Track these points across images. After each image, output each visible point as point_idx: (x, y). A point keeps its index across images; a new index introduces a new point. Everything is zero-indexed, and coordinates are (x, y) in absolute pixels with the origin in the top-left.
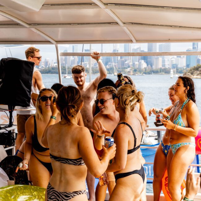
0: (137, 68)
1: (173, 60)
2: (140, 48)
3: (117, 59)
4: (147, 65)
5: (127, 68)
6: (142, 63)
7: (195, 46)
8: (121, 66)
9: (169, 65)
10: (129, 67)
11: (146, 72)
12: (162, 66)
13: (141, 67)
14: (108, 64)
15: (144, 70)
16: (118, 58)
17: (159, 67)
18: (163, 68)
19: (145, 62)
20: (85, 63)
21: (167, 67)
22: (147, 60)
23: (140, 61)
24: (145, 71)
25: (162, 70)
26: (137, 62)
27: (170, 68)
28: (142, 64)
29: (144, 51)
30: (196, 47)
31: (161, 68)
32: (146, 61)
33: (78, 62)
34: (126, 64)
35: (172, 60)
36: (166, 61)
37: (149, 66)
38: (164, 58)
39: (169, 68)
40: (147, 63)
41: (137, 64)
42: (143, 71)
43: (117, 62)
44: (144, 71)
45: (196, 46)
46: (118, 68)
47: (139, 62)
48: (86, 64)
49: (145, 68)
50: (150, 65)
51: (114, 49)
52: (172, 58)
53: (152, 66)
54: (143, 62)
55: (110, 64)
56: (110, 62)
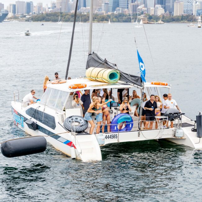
0: (153, 15)
4: (165, 11)
5: (139, 15)
8: (132, 12)
10: (142, 13)
12: (184, 13)
13: (158, 13)
14: (116, 9)
15: (161, 17)
19: (162, 7)
20: (87, 8)
22: (165, 4)
23: (157, 6)
26: (152, 7)
34: (139, 9)
41: (152, 10)
46: (128, 15)
52: (196, 3)
55: (119, 10)
56: (118, 7)
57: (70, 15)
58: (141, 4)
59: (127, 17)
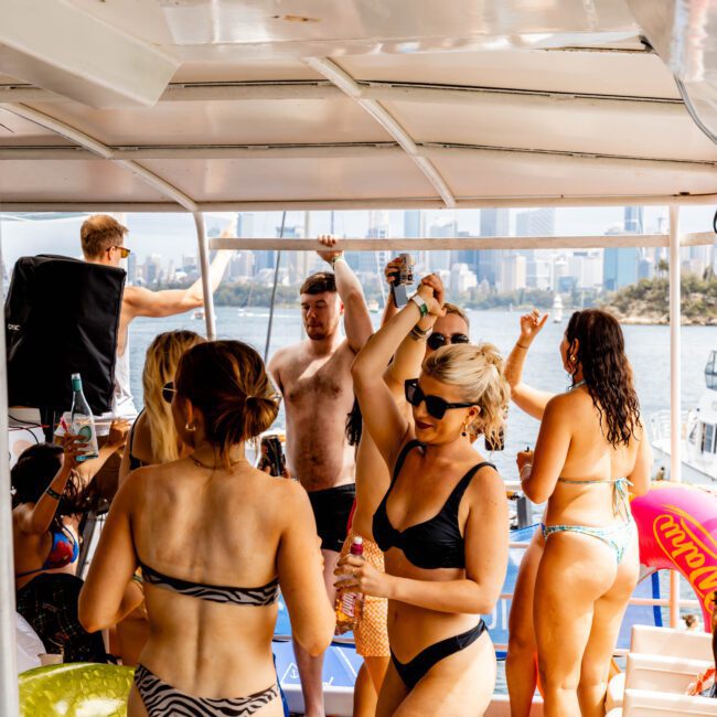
1: (561, 265)
2: (456, 225)
3: (382, 260)
6: (462, 273)
7: (633, 221)
9: (549, 279)
11: (475, 301)
16: (385, 257)
17: (517, 288)
18: (530, 289)
21: (542, 285)
24: (472, 298)
25: (525, 297)
27: (552, 288)
28: (463, 277)
29: (467, 233)
30: (635, 224)
31: (522, 291)
32: (474, 266)
33: (254, 267)
35: (559, 263)
36: (538, 268)
37: (486, 282)
38: (532, 259)
39: (549, 288)
40: (477, 272)
42: (464, 298)
44: (469, 300)
45: (637, 221)
47: (450, 269)
49: (472, 290)
50: (488, 279)
51: (373, 227)
53: (492, 283)
54: (464, 268)
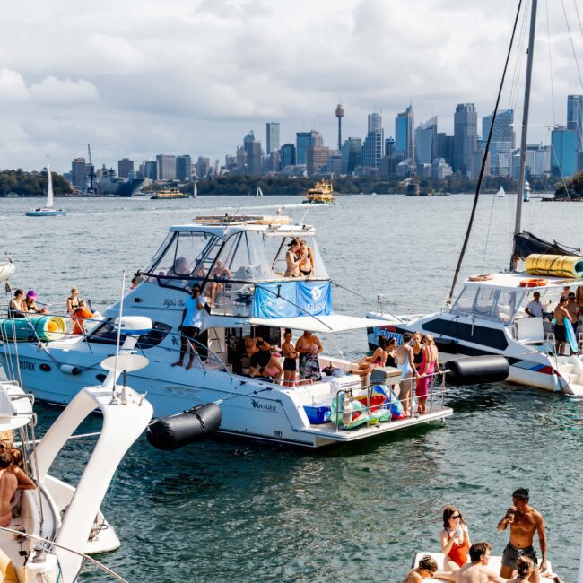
0: (429, 179)
1: (518, 157)
2: (436, 128)
3: (379, 156)
4: (454, 171)
5: (402, 179)
6: (441, 164)
7: (574, 121)
8: (387, 173)
9: (508, 169)
10: (408, 175)
11: (452, 187)
12: (492, 173)
13: (439, 175)
14: (356, 168)
15: (446, 182)
16: (381, 154)
18: (494, 176)
19: (447, 162)
20: (298, 166)
21: (504, 173)
22: (452, 157)
23: (436, 160)
24: (450, 183)
25: (490, 183)
26: (427, 162)
27: (511, 176)
28: (441, 168)
29: (445, 134)
30: (575, 124)
31: (488, 178)
32: (449, 160)
33: (280, 164)
34: (401, 167)
35: (516, 155)
36: (501, 160)
37: (459, 172)
38: (495, 153)
40: (452, 164)
41: (427, 168)
42: (443, 184)
43: (378, 165)
44: (447, 187)
45: (577, 121)
46: (380, 178)
47: (432, 162)
48: (300, 168)
49: (447, 177)
50: (461, 169)
51: (371, 131)
53: (464, 173)
54: (442, 162)
55: (362, 170)
56: (359, 163)
57: (264, 181)
58: (405, 157)
59: (377, 183)
